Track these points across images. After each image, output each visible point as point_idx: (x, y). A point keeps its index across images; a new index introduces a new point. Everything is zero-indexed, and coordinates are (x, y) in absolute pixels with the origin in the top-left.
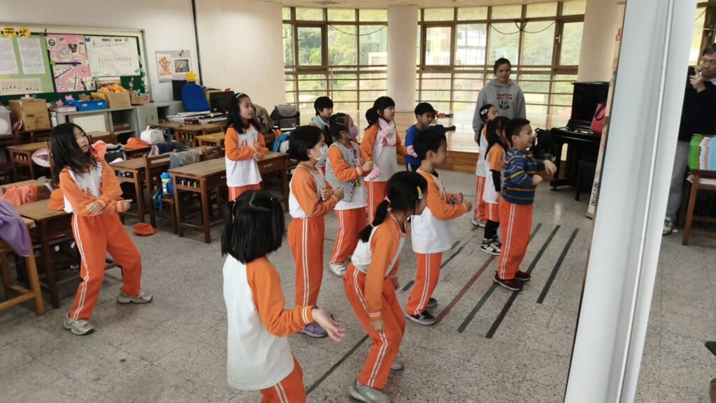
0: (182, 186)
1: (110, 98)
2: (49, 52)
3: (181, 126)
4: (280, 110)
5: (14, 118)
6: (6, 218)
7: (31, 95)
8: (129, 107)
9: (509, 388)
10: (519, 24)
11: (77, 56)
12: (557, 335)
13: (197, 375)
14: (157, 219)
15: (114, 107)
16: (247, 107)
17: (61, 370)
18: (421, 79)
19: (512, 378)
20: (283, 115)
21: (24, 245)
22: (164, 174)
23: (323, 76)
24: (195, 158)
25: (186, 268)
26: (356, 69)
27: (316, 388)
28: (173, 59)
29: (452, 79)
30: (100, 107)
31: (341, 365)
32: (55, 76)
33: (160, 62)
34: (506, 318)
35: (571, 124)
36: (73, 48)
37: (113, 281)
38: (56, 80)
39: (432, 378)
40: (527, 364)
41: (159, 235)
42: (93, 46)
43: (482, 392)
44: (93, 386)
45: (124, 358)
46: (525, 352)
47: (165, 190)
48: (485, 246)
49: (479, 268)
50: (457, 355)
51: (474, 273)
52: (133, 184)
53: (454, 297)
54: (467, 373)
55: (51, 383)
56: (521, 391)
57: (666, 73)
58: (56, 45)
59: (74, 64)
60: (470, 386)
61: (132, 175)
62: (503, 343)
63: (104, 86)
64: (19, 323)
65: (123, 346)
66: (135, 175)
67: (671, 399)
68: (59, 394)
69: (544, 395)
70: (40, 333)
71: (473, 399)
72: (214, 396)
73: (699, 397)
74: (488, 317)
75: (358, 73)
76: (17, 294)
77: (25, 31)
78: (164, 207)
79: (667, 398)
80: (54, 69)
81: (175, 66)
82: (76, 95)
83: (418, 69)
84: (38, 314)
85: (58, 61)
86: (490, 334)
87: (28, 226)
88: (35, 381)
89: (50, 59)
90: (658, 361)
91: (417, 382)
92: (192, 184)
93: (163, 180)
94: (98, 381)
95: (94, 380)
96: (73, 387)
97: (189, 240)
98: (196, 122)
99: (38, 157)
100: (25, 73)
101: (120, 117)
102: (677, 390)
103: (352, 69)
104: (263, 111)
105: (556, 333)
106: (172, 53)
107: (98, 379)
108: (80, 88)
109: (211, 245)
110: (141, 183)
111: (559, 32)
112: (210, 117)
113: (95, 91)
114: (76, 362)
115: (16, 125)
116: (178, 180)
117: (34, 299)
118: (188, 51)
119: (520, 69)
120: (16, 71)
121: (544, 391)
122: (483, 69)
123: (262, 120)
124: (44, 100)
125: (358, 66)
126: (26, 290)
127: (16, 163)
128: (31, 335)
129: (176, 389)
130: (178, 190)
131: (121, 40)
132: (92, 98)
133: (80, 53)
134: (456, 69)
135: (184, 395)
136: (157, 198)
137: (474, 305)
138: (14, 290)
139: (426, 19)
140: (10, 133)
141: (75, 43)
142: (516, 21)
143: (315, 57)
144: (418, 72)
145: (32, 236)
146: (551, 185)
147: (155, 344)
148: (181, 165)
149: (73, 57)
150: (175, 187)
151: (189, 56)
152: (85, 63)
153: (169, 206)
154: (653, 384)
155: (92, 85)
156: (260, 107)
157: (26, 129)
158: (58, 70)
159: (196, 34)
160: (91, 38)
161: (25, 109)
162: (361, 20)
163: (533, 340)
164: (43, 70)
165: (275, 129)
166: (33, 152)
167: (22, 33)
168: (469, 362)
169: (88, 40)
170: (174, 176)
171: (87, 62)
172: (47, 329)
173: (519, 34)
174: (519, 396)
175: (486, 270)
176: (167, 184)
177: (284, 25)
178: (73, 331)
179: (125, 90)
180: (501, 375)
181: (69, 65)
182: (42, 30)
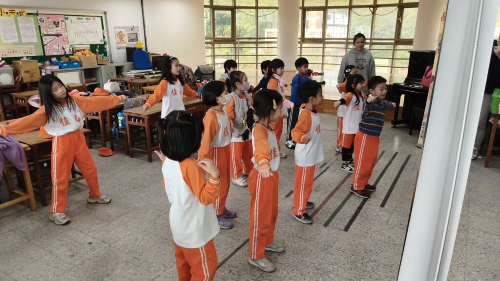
0: (132, 122)
1: (82, 59)
2: (39, 27)
3: (132, 80)
4: (201, 69)
5: (16, 73)
6: (9, 144)
7: (27, 57)
8: (97, 66)
9: (359, 266)
10: (372, 9)
11: (59, 30)
12: (393, 230)
13: (141, 254)
14: (115, 145)
15: (85, 66)
16: (177, 66)
17: (47, 249)
18: (301, 48)
19: (361, 260)
20: (204, 72)
21: (21, 162)
22: (119, 113)
23: (232, 45)
24: (141, 102)
25: (135, 179)
26: (255, 40)
27: (224, 265)
28: (127, 33)
29: (324, 48)
30: (76, 66)
31: (242, 248)
32: (44, 44)
33: (117, 35)
34: (358, 217)
35: (407, 81)
36: (57, 24)
37: (84, 188)
38: (45, 47)
39: (305, 259)
40: (372, 249)
41: (116, 156)
42: (70, 23)
43: (340, 269)
44: (69, 260)
45: (91, 241)
46: (371, 241)
47: (120, 125)
48: (345, 167)
49: (340, 182)
50: (323, 243)
51: (336, 186)
52: (98, 121)
53: (322, 202)
54: (329, 255)
55: (40, 258)
56: (368, 269)
57: (477, 44)
58: (45, 22)
59: (58, 35)
60: (332, 264)
61: (97, 114)
62: (355, 235)
63: (78, 51)
64: (19, 216)
65: (91, 233)
66: (99, 114)
67: (474, 276)
68: (46, 266)
69: (384, 272)
70: (33, 223)
71: (333, 274)
72: (153, 269)
73: (494, 274)
74: (345, 216)
75: (257, 43)
76: (18, 196)
77: (23, 12)
78: (120, 137)
79: (471, 275)
80: (43, 39)
81: (128, 38)
82: (59, 57)
83: (300, 40)
84: (32, 210)
85: (46, 33)
86: (347, 229)
87: (25, 149)
88: (29, 257)
89: (40, 32)
90: (465, 249)
91: (294, 261)
92: (139, 121)
93: (119, 118)
94: (74, 257)
95: (70, 257)
96: (56, 261)
97: (137, 160)
98: (142, 77)
99: (32, 100)
100: (23, 42)
101: (90, 74)
102: (478, 270)
103: (253, 40)
104: (189, 70)
105: (393, 228)
106: (126, 28)
107: (73, 256)
108: (61, 53)
109: (152, 163)
110: (104, 120)
111: (400, 15)
112: (152, 74)
113: (72, 55)
114: (58, 244)
115: (17, 78)
116: (130, 118)
117: (29, 200)
118: (138, 27)
119: (372, 41)
120: (17, 40)
121: (384, 269)
122: (345, 41)
123: (188, 76)
124: (36, 61)
125: (257, 38)
126: (24, 194)
127: (17, 105)
128: (27, 224)
129: (127, 263)
130: (129, 125)
131: (90, 19)
132: (70, 60)
133: (61, 28)
134: (326, 41)
135: (132, 268)
136: (115, 130)
137: (336, 208)
138: (16, 193)
139: (306, 5)
140: (13, 84)
141: (58, 21)
142: (370, 6)
143: (227, 32)
144: (299, 42)
145: (27, 156)
146: (392, 124)
147: (112, 232)
148: (132, 108)
149: (56, 31)
150: (127, 123)
151: (138, 31)
152: (65, 34)
153: (123, 136)
154: (461, 265)
155: (70, 50)
156: (187, 67)
157: (25, 81)
158: (46, 40)
159: (143, 15)
160: (69, 17)
161: (23, 67)
162: (259, 6)
163: (377, 233)
164: (36, 40)
165: (198, 82)
166: (29, 97)
167: (21, 14)
168: (331, 248)
169: (67, 19)
170: (126, 115)
172: (38, 221)
173: (371, 16)
174: (365, 273)
175: (345, 183)
176: (122, 120)
177: (205, 9)
178: (56, 222)
179: (93, 54)
180: (354, 257)
181: (53, 36)
182: (35, 11)
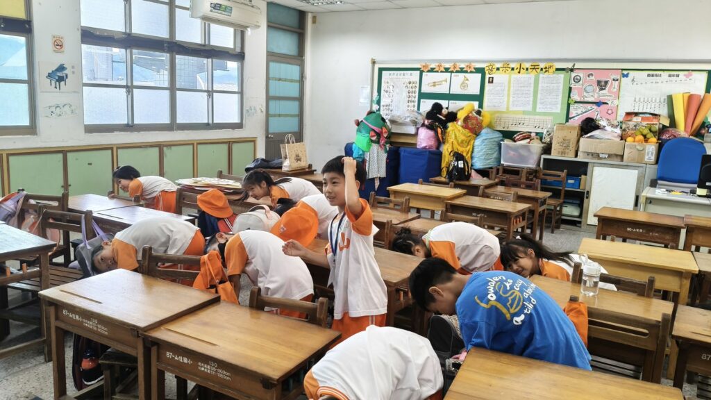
2: (570, 89)
11: (604, 95)
32: (570, 116)
36: (602, 85)
38: (571, 121)
42: (631, 82)
58: (581, 82)
59: (598, 104)
77: (550, 67)
80: (571, 108)
85: (578, 100)
89: (569, 97)
100: (538, 111)
120: (529, 108)
133: (610, 91)
141: (607, 80)
149: (599, 96)
152: (612, 103)
158: (576, 110)
160: (631, 72)
164: (559, 109)
167: (546, 70)
169: (627, 76)
171: (616, 102)
181: (591, 105)
182: (570, 65)
